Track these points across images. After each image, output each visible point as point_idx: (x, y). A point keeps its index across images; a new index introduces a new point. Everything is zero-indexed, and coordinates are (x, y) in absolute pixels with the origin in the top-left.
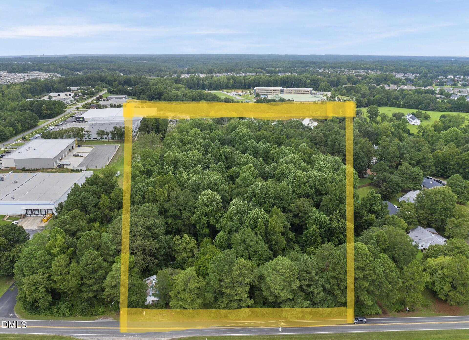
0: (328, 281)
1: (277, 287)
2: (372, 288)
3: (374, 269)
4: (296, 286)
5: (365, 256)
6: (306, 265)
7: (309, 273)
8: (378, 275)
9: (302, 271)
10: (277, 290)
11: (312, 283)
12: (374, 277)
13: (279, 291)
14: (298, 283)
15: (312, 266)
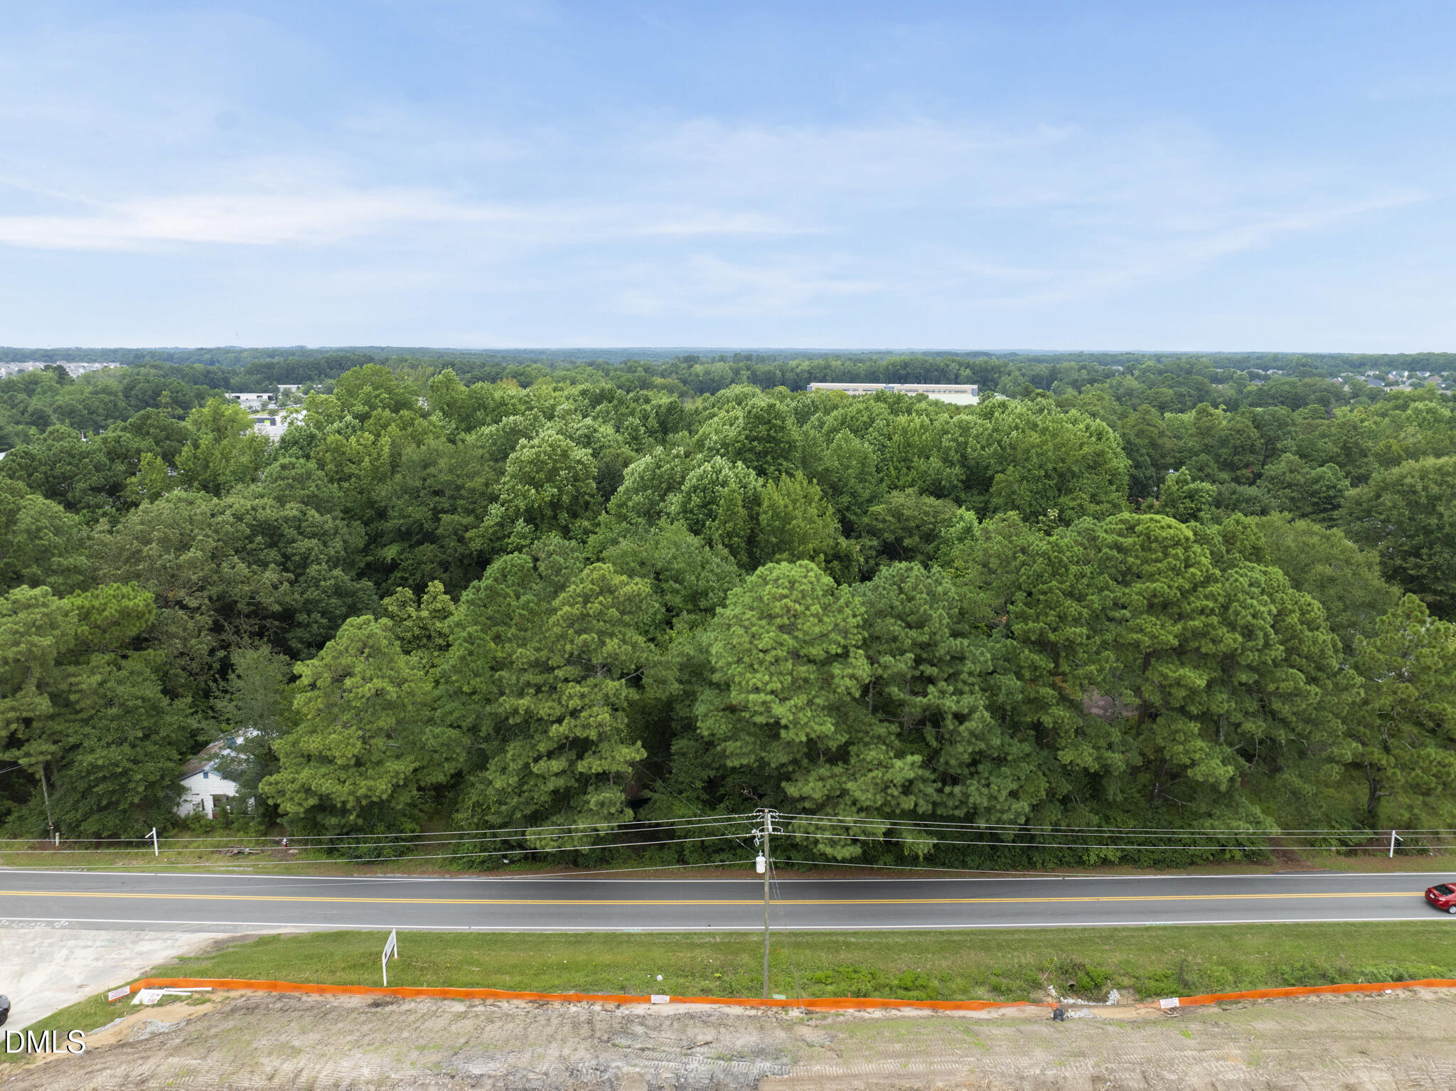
0: (1009, 662)
1: (759, 678)
2: (1222, 702)
3: (1225, 608)
4: (852, 677)
5: (1180, 551)
6: (901, 590)
7: (920, 625)
8: (1249, 633)
9: (881, 614)
10: (757, 690)
11: (934, 671)
12: (1232, 640)
13: (769, 698)
14: (861, 667)
15: (931, 593)
